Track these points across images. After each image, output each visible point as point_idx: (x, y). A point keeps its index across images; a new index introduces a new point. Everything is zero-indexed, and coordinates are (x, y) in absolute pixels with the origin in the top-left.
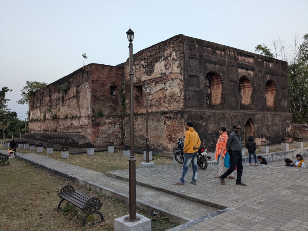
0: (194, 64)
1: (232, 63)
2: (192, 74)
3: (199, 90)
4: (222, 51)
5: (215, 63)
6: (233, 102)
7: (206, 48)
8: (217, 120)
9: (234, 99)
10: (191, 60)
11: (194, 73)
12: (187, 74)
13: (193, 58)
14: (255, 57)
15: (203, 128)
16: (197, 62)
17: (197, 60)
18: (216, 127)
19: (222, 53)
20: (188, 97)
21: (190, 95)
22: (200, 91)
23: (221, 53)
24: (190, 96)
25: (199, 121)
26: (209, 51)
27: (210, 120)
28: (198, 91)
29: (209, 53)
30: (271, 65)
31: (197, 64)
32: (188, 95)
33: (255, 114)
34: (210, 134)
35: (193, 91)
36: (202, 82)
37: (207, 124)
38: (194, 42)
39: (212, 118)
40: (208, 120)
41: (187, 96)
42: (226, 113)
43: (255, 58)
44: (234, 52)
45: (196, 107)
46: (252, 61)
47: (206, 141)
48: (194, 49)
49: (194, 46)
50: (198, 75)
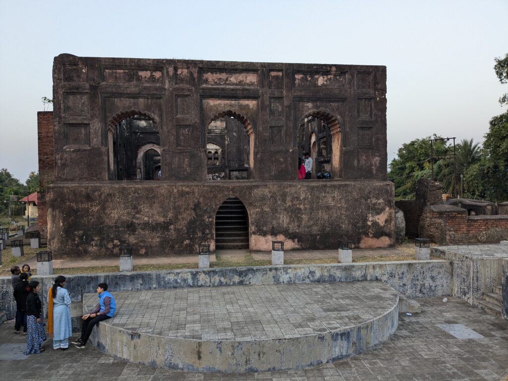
0: (79, 104)
1: (183, 89)
2: (71, 122)
3: (89, 148)
4: (155, 71)
5: (135, 96)
6: (185, 166)
7: (110, 71)
8: (132, 201)
9: (186, 160)
10: (71, 97)
11: (76, 119)
12: (59, 123)
13: (74, 94)
14: (259, 70)
15: (93, 216)
16: (85, 98)
17: (86, 97)
18: (128, 213)
19: (154, 74)
20: (61, 163)
21: (66, 159)
22: (91, 149)
23: (152, 76)
24: (66, 161)
25: (82, 203)
26: (118, 76)
27: (112, 201)
28: (85, 150)
29: (120, 79)
30: (321, 81)
31: (86, 103)
32: (61, 159)
33: (251, 188)
34: (111, 227)
35: (73, 152)
36: (96, 133)
37: (104, 208)
38: (76, 65)
39: (118, 198)
40: (106, 201)
41: (59, 161)
42: (158, 187)
43: (259, 72)
44: (188, 68)
45: (81, 179)
46: (252, 78)
47: (102, 240)
48: (78, 76)
49: (78, 71)
50: (86, 122)
